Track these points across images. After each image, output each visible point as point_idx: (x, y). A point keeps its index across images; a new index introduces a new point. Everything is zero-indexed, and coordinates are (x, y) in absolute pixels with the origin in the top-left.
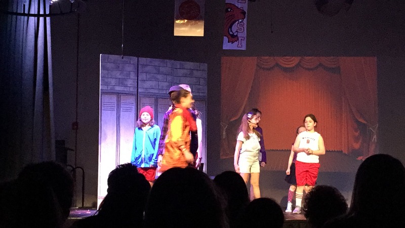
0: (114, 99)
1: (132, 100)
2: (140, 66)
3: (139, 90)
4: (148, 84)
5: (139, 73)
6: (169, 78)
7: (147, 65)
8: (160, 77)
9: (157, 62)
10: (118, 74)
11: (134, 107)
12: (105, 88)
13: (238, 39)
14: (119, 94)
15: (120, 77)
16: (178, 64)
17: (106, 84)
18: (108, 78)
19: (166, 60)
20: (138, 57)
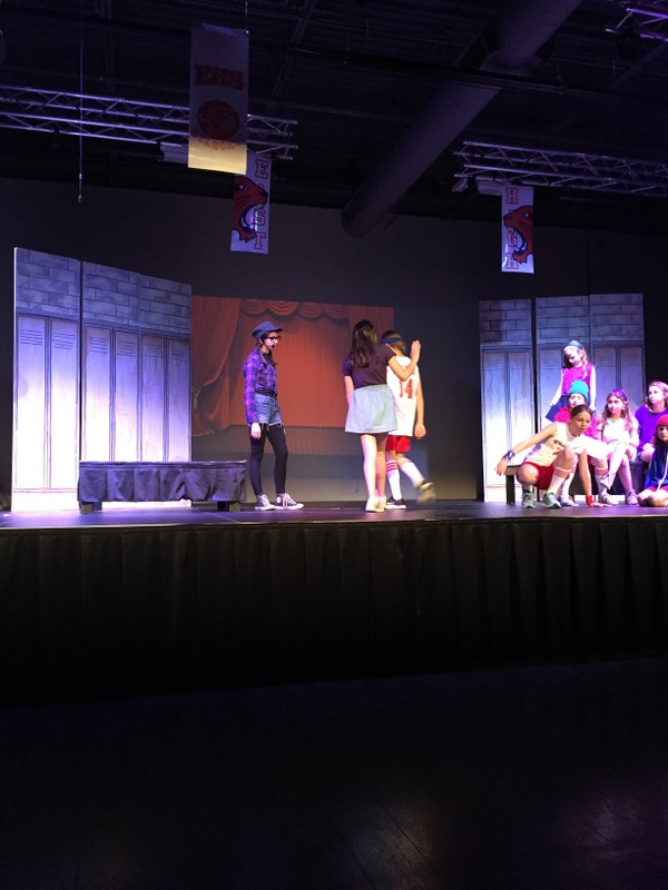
0: (40, 326)
1: (73, 330)
2: (84, 277)
3: (85, 315)
4: (99, 307)
5: (84, 288)
6: (134, 301)
7: (96, 276)
8: (118, 297)
9: (113, 273)
10: (45, 284)
11: (75, 342)
12: (24, 305)
13: (256, 236)
14: (48, 318)
15: (51, 290)
16: (147, 280)
17: (26, 299)
18: (29, 289)
19: (127, 272)
20: (81, 260)
